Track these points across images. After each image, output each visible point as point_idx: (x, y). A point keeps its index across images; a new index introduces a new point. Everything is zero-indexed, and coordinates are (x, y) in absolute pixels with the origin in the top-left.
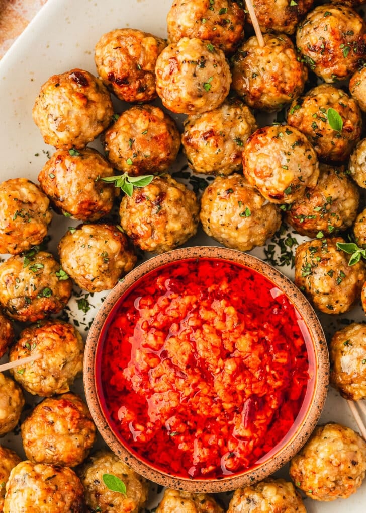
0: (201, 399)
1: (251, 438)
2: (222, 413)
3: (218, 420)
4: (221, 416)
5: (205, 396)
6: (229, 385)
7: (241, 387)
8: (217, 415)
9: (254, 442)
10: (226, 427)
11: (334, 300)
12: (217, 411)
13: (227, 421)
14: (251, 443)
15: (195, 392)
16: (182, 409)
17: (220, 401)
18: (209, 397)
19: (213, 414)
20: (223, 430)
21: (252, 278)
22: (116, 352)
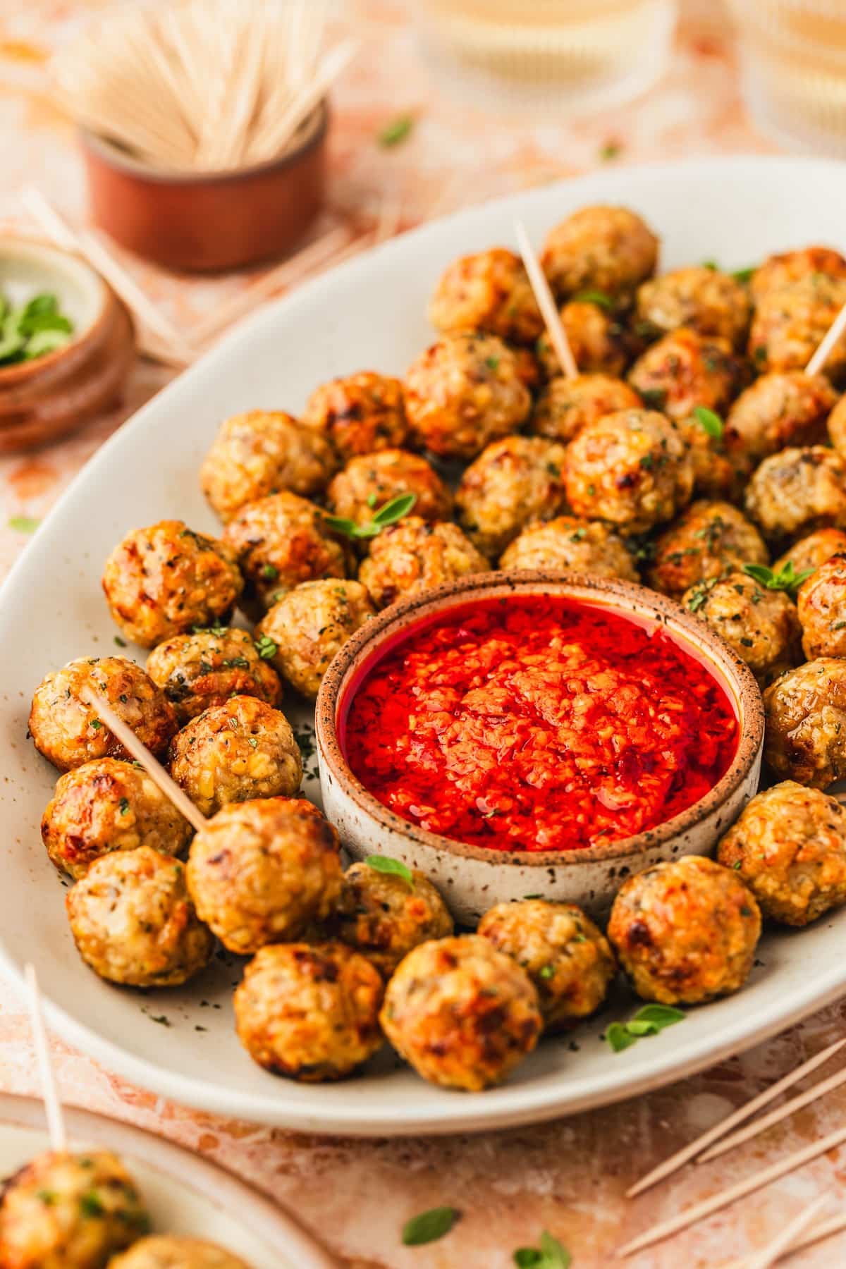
0: (535, 754)
1: (637, 806)
2: (577, 777)
3: (570, 788)
4: (577, 782)
5: (543, 748)
6: (585, 730)
7: (604, 733)
8: (568, 781)
9: (644, 812)
10: (587, 799)
11: (752, 630)
12: (568, 773)
13: (587, 789)
14: (639, 815)
15: (523, 741)
16: (503, 776)
17: (572, 756)
18: (550, 750)
19: (562, 778)
20: (582, 803)
21: (601, 624)
22: (371, 727)
